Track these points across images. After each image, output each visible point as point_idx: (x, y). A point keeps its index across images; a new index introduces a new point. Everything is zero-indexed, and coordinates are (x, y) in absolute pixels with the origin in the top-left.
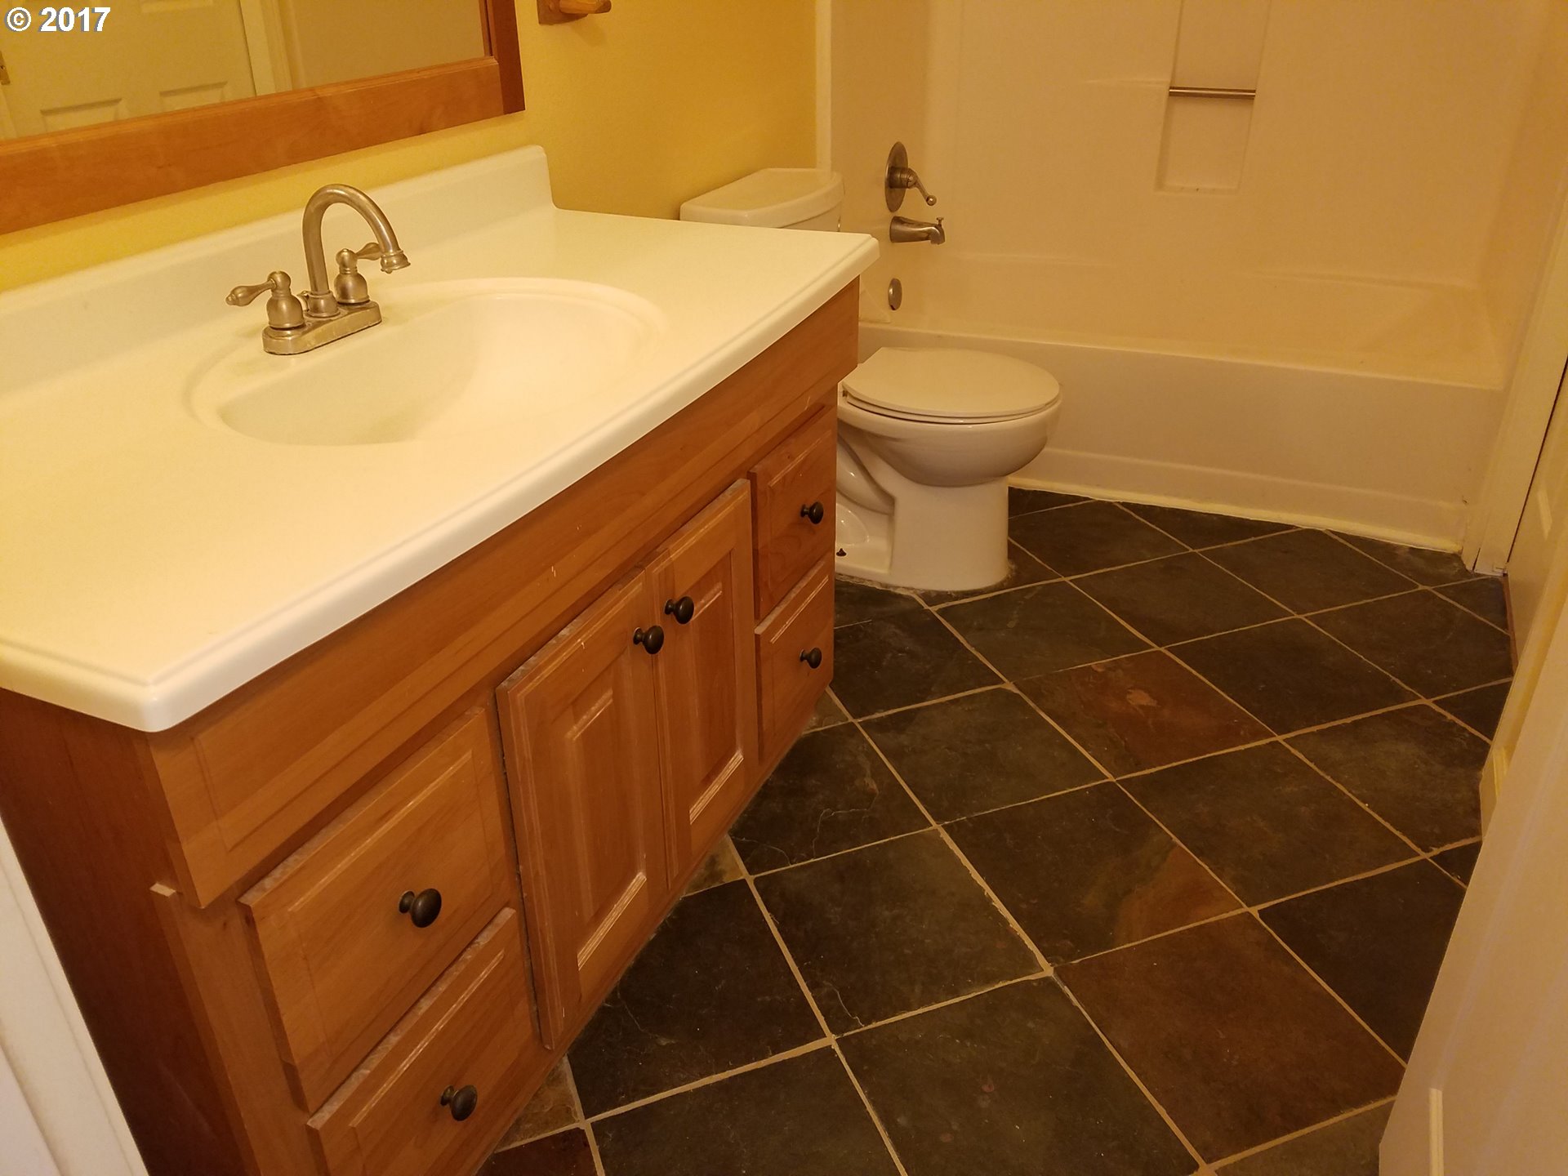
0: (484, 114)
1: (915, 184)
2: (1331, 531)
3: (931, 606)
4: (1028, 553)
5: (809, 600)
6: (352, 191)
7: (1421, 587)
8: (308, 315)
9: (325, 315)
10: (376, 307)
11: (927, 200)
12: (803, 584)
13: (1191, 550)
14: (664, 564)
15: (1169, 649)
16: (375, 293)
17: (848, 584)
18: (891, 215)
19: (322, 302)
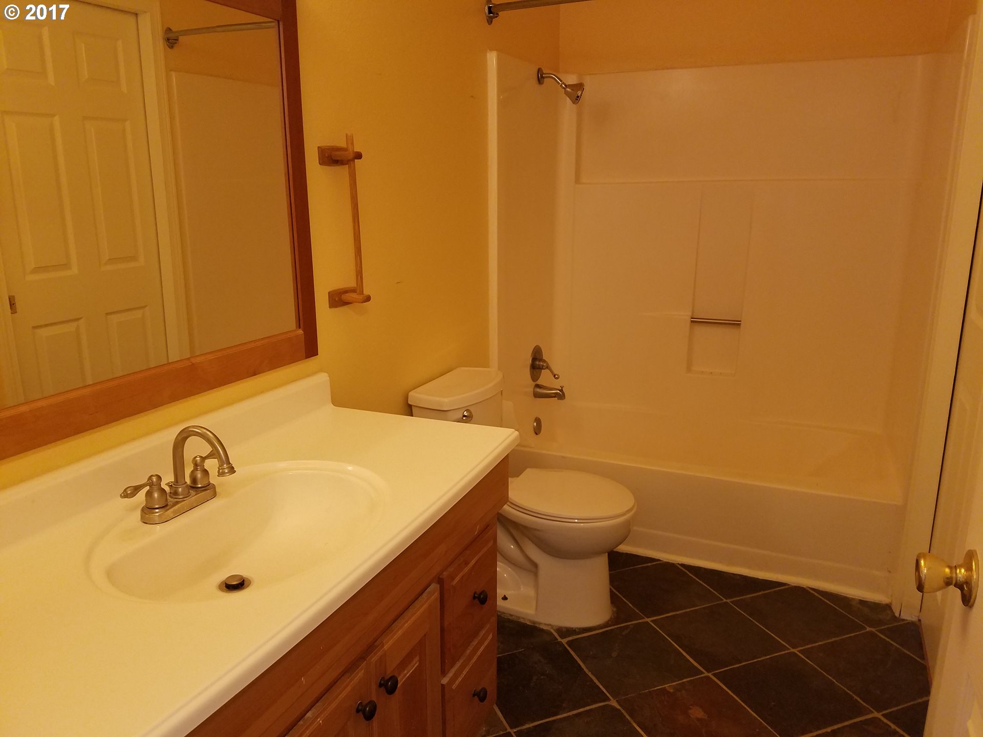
0: (293, 360)
1: (547, 367)
2: (809, 588)
3: (562, 639)
4: (623, 598)
5: (479, 653)
6: (204, 430)
7: (868, 629)
8: (170, 497)
9: (181, 497)
10: (214, 487)
11: (555, 376)
12: (475, 643)
13: (725, 600)
14: (379, 654)
15: (714, 675)
16: (214, 479)
17: (509, 621)
18: (534, 384)
19: (180, 489)
